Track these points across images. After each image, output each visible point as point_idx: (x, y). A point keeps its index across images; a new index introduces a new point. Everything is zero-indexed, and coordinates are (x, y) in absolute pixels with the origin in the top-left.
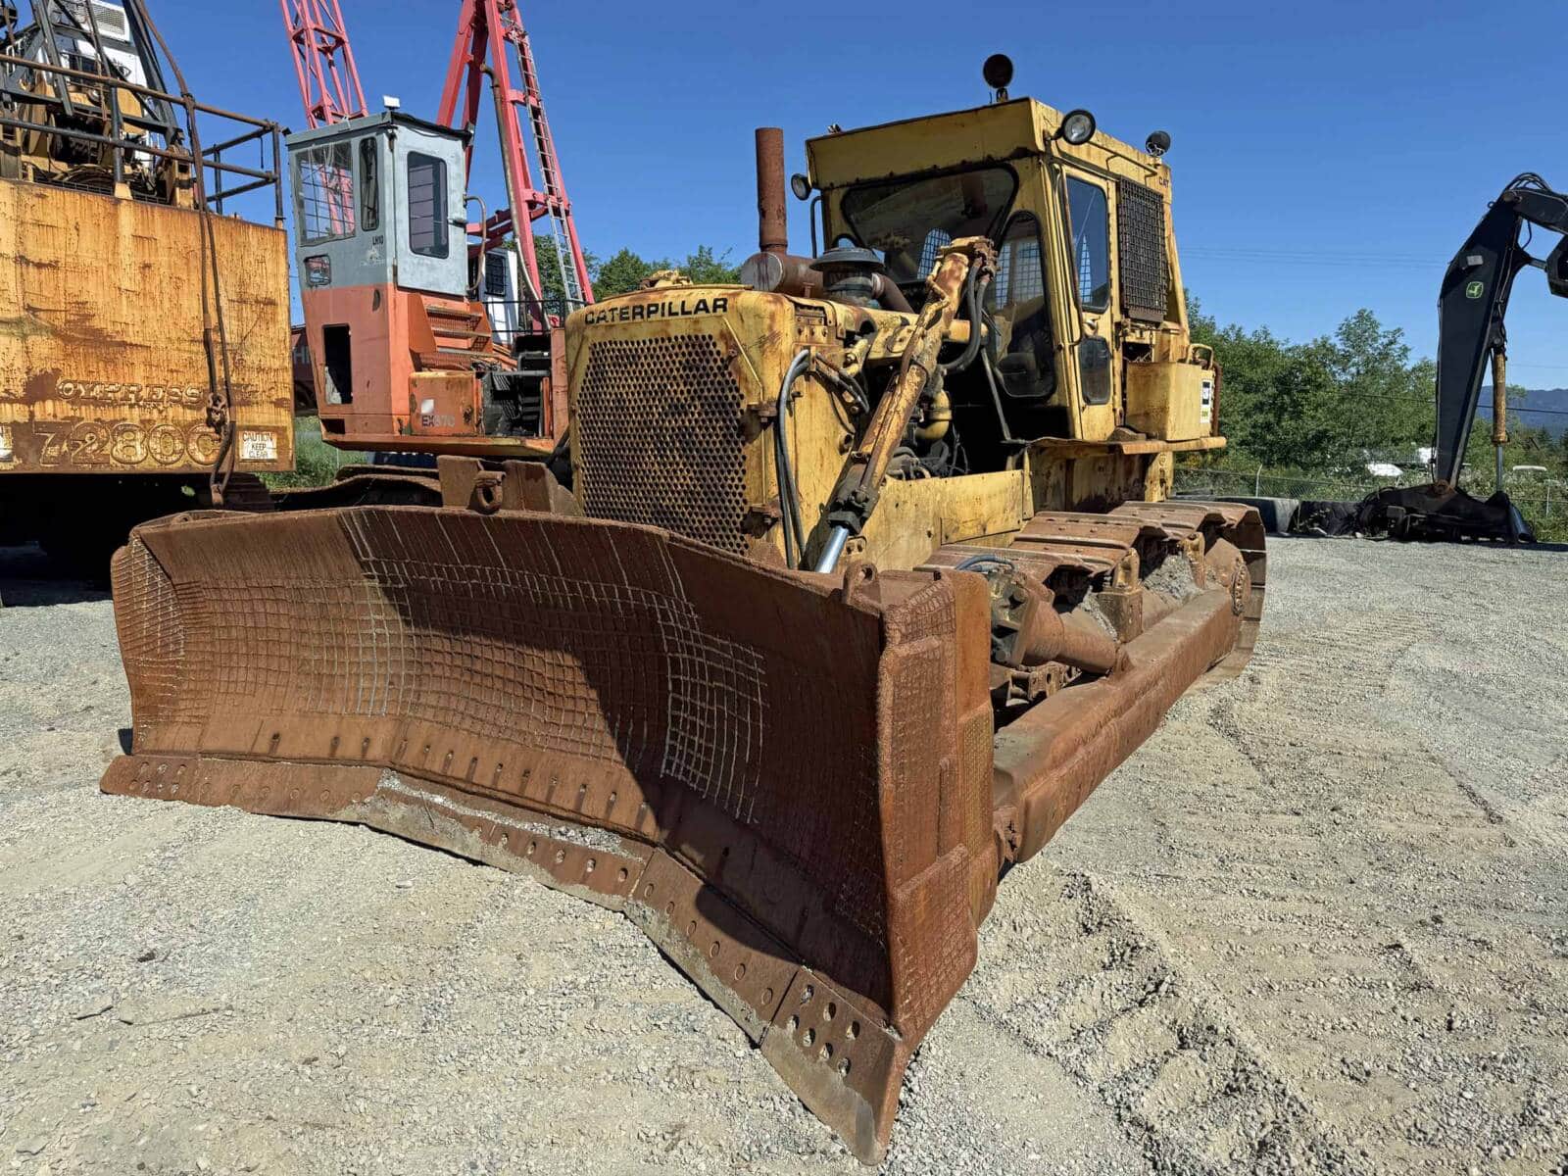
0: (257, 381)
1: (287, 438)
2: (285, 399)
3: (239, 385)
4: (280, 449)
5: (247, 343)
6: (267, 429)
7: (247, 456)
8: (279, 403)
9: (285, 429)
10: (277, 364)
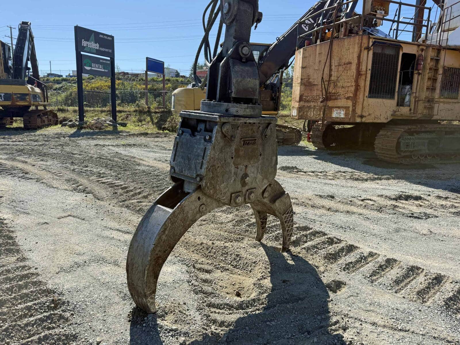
0: (341, 91)
1: (349, 111)
2: (351, 97)
3: (335, 93)
4: (346, 114)
5: (339, 79)
6: (342, 107)
7: (334, 116)
8: (348, 98)
9: (349, 107)
10: (349, 84)
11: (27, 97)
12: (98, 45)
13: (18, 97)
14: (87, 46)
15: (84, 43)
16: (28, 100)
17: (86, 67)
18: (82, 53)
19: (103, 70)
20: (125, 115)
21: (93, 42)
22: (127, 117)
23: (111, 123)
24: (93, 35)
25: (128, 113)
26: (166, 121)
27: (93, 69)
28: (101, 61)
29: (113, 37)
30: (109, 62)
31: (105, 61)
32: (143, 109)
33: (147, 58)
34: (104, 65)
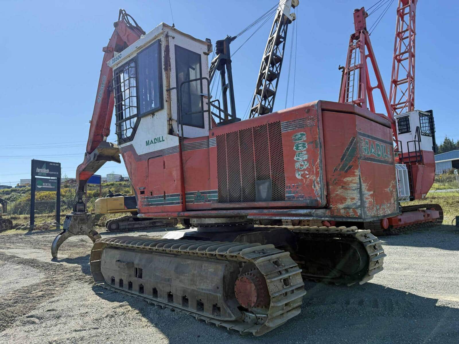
12: (48, 170)
14: (40, 172)
15: (38, 170)
17: (38, 186)
18: (36, 177)
19: (51, 187)
21: (44, 169)
23: (55, 225)
27: (43, 187)
28: (50, 181)
29: (59, 164)
30: (56, 181)
31: (53, 181)
34: (52, 183)
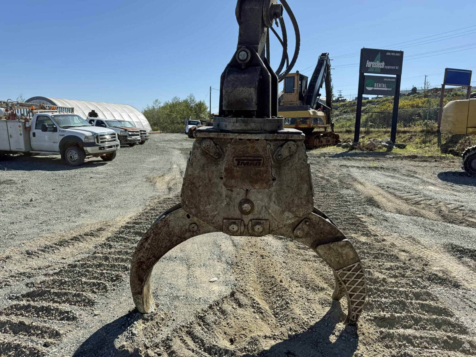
11: (308, 120)
12: (383, 63)
13: (301, 121)
14: (371, 67)
15: (369, 64)
16: (308, 123)
17: (367, 88)
18: (365, 74)
19: (387, 89)
20: (409, 136)
21: (378, 62)
22: (411, 138)
24: (379, 54)
25: (413, 134)
26: (456, 142)
27: (375, 89)
28: (386, 79)
29: (402, 53)
30: (394, 80)
31: (389, 80)
32: (432, 129)
33: (446, 69)
34: (388, 84)
